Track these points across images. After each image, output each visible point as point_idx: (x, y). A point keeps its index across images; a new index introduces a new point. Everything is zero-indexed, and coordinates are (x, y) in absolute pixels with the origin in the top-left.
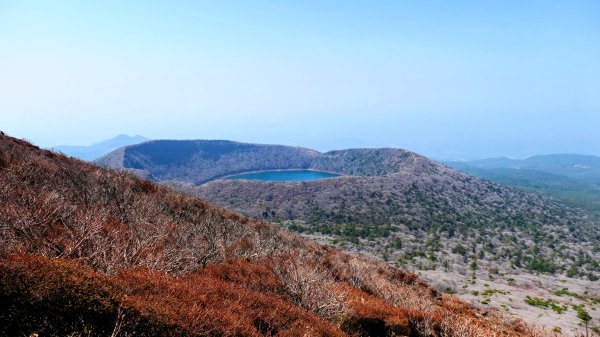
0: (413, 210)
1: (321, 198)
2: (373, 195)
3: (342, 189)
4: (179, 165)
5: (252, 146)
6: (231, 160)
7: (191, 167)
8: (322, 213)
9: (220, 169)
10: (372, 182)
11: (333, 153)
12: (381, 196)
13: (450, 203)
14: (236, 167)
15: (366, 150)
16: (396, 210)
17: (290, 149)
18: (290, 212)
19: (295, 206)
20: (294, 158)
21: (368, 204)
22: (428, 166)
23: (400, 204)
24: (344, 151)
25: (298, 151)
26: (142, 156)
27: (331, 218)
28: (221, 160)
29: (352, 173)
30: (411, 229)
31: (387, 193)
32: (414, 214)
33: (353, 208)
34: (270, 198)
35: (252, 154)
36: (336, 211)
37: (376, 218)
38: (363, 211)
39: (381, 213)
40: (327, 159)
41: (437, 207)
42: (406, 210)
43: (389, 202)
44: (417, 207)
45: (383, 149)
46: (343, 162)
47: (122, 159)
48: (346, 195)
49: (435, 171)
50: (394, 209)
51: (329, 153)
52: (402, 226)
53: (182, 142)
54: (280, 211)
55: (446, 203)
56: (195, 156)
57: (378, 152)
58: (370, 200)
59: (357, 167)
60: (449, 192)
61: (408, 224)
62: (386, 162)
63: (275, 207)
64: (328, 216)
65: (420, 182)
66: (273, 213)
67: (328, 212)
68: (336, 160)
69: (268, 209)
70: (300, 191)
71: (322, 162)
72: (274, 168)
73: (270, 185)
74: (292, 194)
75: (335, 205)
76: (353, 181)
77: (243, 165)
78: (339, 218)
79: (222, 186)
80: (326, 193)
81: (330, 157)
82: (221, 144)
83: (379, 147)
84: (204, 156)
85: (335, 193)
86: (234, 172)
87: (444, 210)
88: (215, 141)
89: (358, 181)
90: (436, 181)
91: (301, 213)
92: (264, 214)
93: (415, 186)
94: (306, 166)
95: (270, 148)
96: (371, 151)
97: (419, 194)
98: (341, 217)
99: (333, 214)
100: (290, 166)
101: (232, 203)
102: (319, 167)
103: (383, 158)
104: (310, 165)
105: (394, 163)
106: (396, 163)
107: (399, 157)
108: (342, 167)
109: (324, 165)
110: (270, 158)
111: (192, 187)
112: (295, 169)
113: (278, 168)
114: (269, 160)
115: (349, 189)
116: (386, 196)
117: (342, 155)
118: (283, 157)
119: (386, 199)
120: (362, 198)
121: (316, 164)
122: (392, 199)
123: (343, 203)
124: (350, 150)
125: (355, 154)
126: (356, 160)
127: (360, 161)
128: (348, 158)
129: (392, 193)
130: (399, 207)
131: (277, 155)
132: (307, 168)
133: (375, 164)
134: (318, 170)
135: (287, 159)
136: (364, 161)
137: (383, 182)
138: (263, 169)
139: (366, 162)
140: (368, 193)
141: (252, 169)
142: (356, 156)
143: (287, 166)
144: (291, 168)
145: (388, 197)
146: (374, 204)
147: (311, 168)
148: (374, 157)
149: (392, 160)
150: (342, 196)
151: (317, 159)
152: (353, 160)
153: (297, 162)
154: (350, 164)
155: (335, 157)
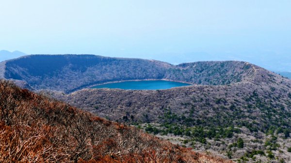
0: (253, 115)
1: (173, 104)
2: (218, 102)
3: (191, 96)
4: (51, 76)
5: (114, 59)
6: (97, 72)
7: (62, 78)
8: (175, 118)
9: (86, 79)
10: (218, 90)
11: (184, 65)
12: (225, 102)
13: (286, 109)
14: (100, 78)
15: (212, 62)
16: (239, 115)
17: (146, 62)
18: (147, 116)
19: (151, 111)
20: (150, 70)
21: (214, 109)
22: (267, 76)
23: (242, 109)
24: (193, 64)
25: (153, 64)
26: (21, 69)
27: (182, 121)
28: (87, 72)
29: (200, 83)
30: (252, 131)
31: (230, 100)
32: (255, 118)
33: (201, 112)
34: (130, 104)
35: (114, 66)
36: (186, 115)
37: (221, 121)
38: (210, 115)
39: (225, 117)
40: (179, 70)
41: (274, 111)
42: (247, 114)
43: (232, 108)
44: (257, 112)
45: (228, 62)
46: (192, 73)
47: (4, 71)
48: (195, 101)
49: (273, 81)
50: (237, 114)
51: (180, 65)
52: (244, 128)
53: (54, 56)
54: (138, 115)
55: (283, 109)
56: (65, 68)
57: (223, 64)
58: (216, 106)
59: (204, 78)
60: (285, 99)
61: (249, 126)
62: (230, 73)
63: (134, 112)
64: (179, 120)
65: (260, 90)
66: (132, 117)
67: (180, 116)
68: (186, 71)
69: (128, 113)
70: (156, 98)
71: (174, 73)
72: (133, 79)
73: (130, 93)
74: (148, 100)
75: (186, 110)
76: (201, 89)
77: (106, 76)
78: (189, 122)
79: (88, 94)
80: (178, 99)
81: (181, 69)
82: (87, 58)
83: (224, 60)
84: (73, 69)
85: (186, 100)
86: (98, 82)
87: (280, 114)
88: (82, 55)
89: (205, 89)
90: (273, 89)
91: (156, 117)
92: (124, 117)
93: (255, 94)
94: (160, 77)
95: (129, 61)
96: (216, 63)
97: (258, 101)
98: (191, 120)
99: (184, 118)
100: (147, 77)
101: (97, 109)
102: (171, 77)
103: (228, 70)
104: (164, 76)
105: (237, 74)
106: (239, 74)
107: (241, 68)
108: (192, 78)
109: (176, 76)
110: (129, 70)
111: (62, 95)
112: (151, 80)
113: (136, 79)
114: (128, 72)
115: (198, 96)
116: (230, 102)
117: (192, 67)
118: (140, 69)
119: (230, 105)
120: (209, 104)
121: (169, 75)
122: (235, 105)
123: (192, 108)
124: (199, 63)
125: (203, 66)
126: (204, 71)
127: (208, 72)
128: (197, 70)
129: (235, 100)
130: (241, 111)
131: (135, 67)
132: (161, 78)
133: (220, 75)
134: (171, 80)
135: (144, 71)
136: (210, 72)
137: (227, 90)
138: (124, 80)
139: (213, 73)
140: (214, 100)
141: (114, 79)
142: (204, 68)
143: (144, 77)
144: (147, 79)
145: (232, 103)
146: (220, 109)
147: (165, 78)
148: (219, 69)
149: (235, 71)
150: (191, 102)
151: (170, 71)
152: (201, 72)
153: (152, 73)
154: (198, 75)
155: (185, 69)
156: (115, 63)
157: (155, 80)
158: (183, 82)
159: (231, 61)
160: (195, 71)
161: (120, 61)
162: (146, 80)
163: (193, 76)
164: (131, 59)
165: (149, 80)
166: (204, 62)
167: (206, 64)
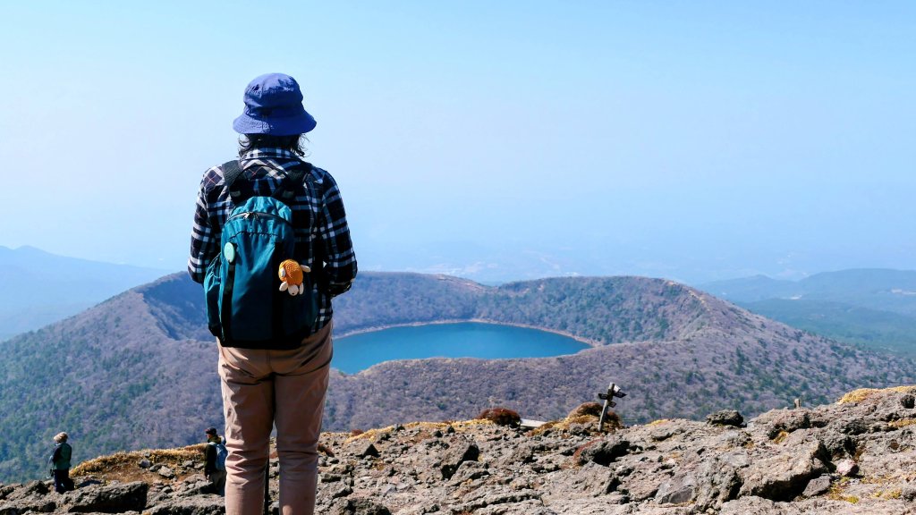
2: (689, 379)
3: (632, 369)
11: (517, 286)
12: (702, 380)
15: (581, 279)
17: (430, 281)
20: (441, 299)
22: (731, 317)
24: (539, 283)
25: (447, 286)
31: (709, 372)
40: (508, 298)
43: (722, 392)
45: (620, 279)
46: (541, 305)
48: (645, 381)
49: (749, 324)
51: (508, 287)
57: (609, 284)
59: (572, 316)
60: (794, 363)
65: (744, 348)
68: (525, 301)
70: (562, 378)
71: (498, 305)
72: (406, 321)
74: (548, 383)
76: (643, 352)
79: (407, 373)
81: (512, 294)
90: (762, 342)
94: (468, 314)
95: (393, 278)
96: (594, 282)
97: (756, 371)
100: (436, 316)
102: (493, 315)
103: (624, 297)
104: (474, 311)
105: (650, 306)
106: (655, 307)
107: (657, 294)
108: (542, 316)
109: (503, 312)
110: (396, 301)
111: (342, 377)
112: (447, 321)
113: (413, 320)
114: (394, 305)
115: (645, 368)
116: (711, 379)
117: (536, 291)
118: (419, 298)
119: (716, 387)
120: (675, 386)
121: (487, 310)
122: (724, 384)
123: (647, 397)
124: (550, 280)
125: (562, 289)
126: (567, 299)
127: (577, 302)
128: (551, 297)
129: (718, 374)
130: (743, 399)
131: (407, 294)
132: (469, 318)
133: (609, 308)
134: (493, 322)
135: (429, 302)
136: (584, 302)
137: (692, 352)
138: (386, 323)
139: (590, 305)
140: (681, 375)
141: (366, 324)
142: (566, 293)
143: (430, 315)
144: (438, 319)
145: (716, 381)
146: (701, 397)
147: (477, 317)
148: (604, 294)
149: (642, 300)
150: (639, 382)
151: (486, 298)
152: (560, 301)
153: (448, 307)
154: (556, 309)
155: (521, 294)
156: (362, 283)
157: (456, 321)
158: (524, 326)
159: (627, 277)
160: (547, 299)
161: (371, 279)
162: (437, 322)
163: (544, 312)
164: (395, 274)
165: (442, 322)
166: (563, 280)
167: (569, 284)
